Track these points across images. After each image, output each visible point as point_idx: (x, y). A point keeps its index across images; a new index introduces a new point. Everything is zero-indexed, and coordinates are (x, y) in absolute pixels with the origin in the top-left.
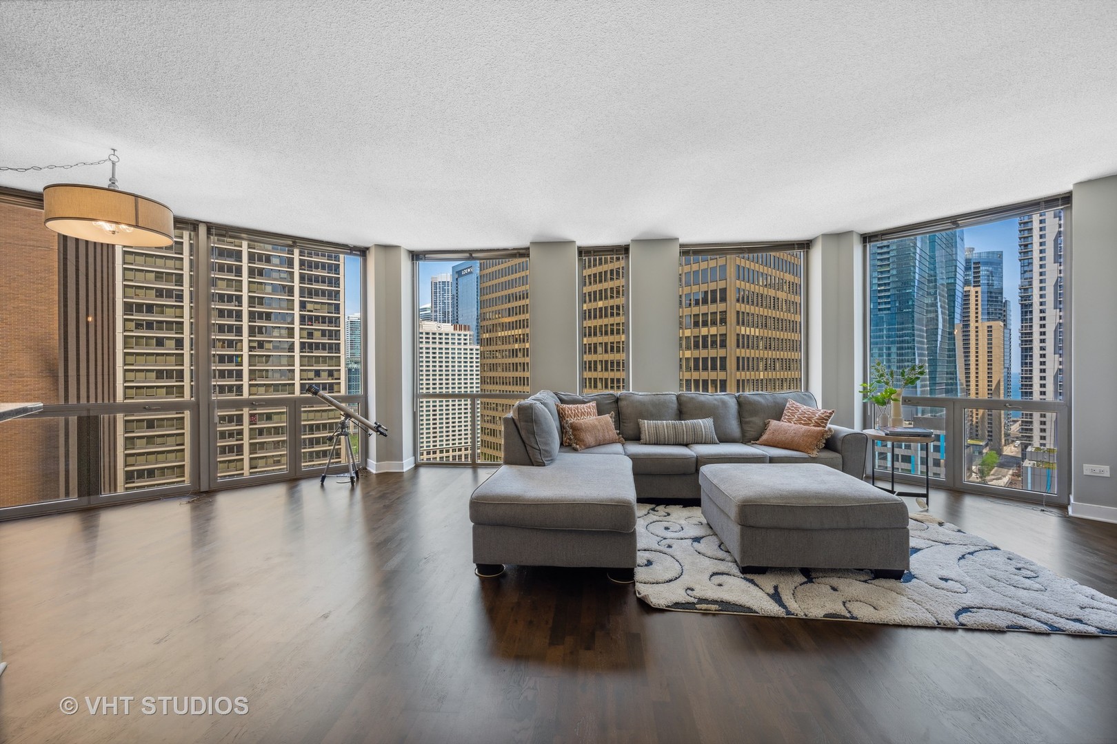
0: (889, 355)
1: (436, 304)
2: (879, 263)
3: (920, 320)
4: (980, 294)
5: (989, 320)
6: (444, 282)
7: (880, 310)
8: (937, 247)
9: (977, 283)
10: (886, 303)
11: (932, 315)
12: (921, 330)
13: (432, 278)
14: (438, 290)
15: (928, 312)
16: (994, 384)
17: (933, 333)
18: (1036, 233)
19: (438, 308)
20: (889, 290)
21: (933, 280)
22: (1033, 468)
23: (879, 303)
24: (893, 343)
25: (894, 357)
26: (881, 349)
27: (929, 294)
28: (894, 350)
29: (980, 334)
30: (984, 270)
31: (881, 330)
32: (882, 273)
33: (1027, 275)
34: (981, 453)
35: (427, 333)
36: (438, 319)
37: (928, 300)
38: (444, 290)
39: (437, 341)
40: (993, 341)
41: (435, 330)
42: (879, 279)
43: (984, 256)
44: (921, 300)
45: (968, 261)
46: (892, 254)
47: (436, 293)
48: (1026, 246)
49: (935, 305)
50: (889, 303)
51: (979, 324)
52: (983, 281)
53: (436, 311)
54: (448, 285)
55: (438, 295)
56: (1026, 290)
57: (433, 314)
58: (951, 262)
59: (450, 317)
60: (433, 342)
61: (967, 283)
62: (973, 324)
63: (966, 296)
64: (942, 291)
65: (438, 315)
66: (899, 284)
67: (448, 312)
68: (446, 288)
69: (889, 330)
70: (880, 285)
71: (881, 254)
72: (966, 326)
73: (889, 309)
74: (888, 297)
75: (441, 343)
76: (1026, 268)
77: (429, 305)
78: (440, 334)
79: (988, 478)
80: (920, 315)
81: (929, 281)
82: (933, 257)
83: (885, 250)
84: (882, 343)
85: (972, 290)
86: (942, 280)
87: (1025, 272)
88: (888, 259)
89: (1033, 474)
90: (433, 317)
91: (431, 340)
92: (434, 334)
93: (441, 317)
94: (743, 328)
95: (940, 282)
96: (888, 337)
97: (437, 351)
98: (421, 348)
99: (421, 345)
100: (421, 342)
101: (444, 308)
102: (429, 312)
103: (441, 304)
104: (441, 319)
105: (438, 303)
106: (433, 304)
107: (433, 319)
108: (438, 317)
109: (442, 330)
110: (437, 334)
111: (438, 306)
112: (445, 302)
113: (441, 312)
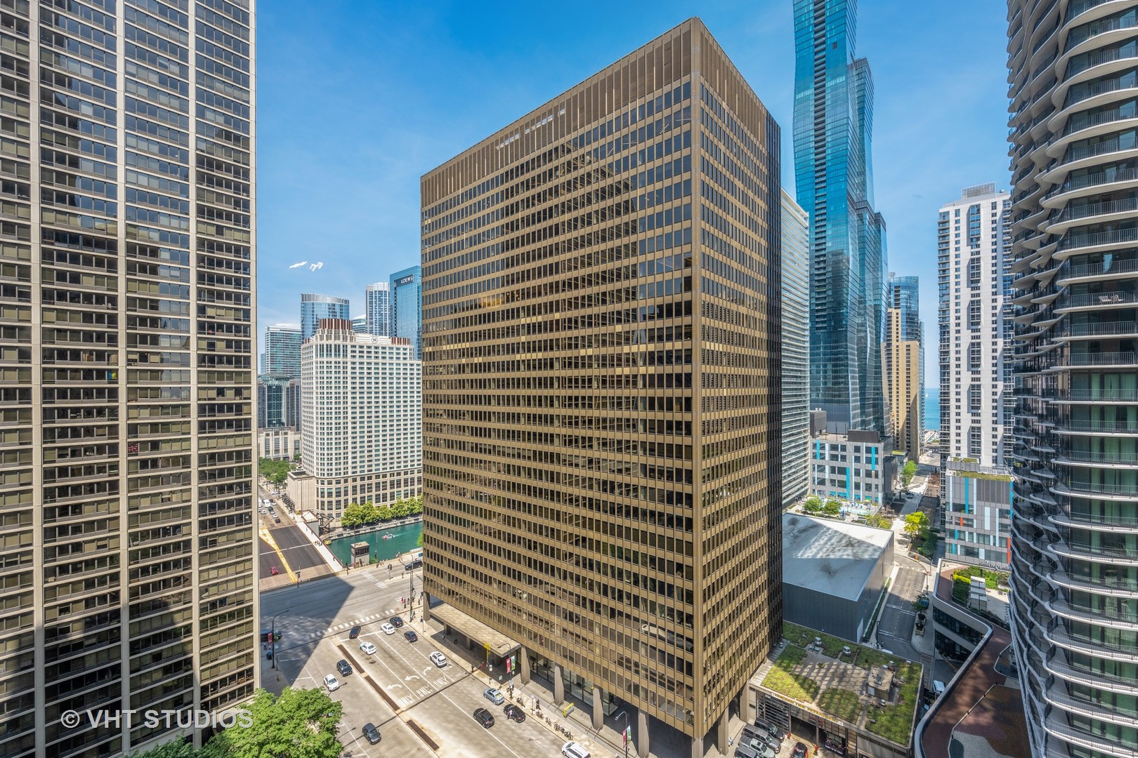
0: (825, 372)
1: (371, 314)
2: (817, 284)
3: (852, 339)
4: (900, 316)
5: (907, 339)
6: (380, 292)
7: (817, 328)
8: (866, 270)
9: (897, 306)
10: (822, 322)
11: (863, 334)
12: (852, 348)
13: (367, 287)
14: (374, 300)
15: (859, 331)
16: (912, 399)
17: (862, 351)
18: (952, 259)
19: (374, 320)
20: (825, 310)
21: (862, 301)
22: (954, 478)
23: (817, 322)
24: (830, 360)
25: (830, 373)
26: (818, 366)
27: (859, 314)
28: (829, 367)
29: (900, 352)
30: (904, 294)
31: (818, 348)
32: (818, 293)
33: (945, 298)
34: (902, 463)
35: (361, 347)
36: (374, 331)
37: (859, 320)
38: (380, 300)
39: (373, 355)
40: (911, 359)
41: (370, 343)
42: (817, 299)
43: (903, 280)
44: (853, 320)
45: (890, 285)
46: (829, 275)
47: (371, 303)
48: (944, 271)
49: (863, 325)
50: (825, 322)
51: (900, 343)
52: (903, 304)
53: (371, 323)
54: (386, 294)
55: (374, 305)
56: (944, 311)
57: (368, 326)
58: (877, 286)
59: (388, 329)
60: (368, 357)
61: (889, 305)
62: (894, 343)
63: (889, 317)
64: (871, 311)
65: (374, 326)
66: (834, 305)
67: (386, 324)
68: (383, 298)
69: (825, 348)
70: (817, 305)
71: (818, 275)
72: (889, 345)
73: (825, 328)
74: (824, 316)
75: (377, 357)
76: (944, 292)
77: (363, 317)
78: (376, 348)
79: (909, 486)
80: (852, 335)
81: (860, 303)
82: (862, 280)
83: (822, 271)
84: (819, 360)
85: (894, 311)
86: (870, 303)
87: (944, 295)
88: (824, 280)
89: (954, 483)
90: (368, 329)
91: (365, 354)
92: (369, 347)
93: (378, 329)
94: (708, 343)
95: (868, 303)
96: (825, 355)
97: (373, 366)
98: (354, 363)
99: (354, 360)
100: (354, 357)
101: (381, 320)
102: (364, 324)
103: (378, 315)
104: (377, 332)
105: (374, 315)
106: (368, 315)
107: (368, 332)
108: (374, 329)
109: (378, 343)
110: (372, 347)
111: (374, 317)
112: (382, 314)
113: (377, 324)
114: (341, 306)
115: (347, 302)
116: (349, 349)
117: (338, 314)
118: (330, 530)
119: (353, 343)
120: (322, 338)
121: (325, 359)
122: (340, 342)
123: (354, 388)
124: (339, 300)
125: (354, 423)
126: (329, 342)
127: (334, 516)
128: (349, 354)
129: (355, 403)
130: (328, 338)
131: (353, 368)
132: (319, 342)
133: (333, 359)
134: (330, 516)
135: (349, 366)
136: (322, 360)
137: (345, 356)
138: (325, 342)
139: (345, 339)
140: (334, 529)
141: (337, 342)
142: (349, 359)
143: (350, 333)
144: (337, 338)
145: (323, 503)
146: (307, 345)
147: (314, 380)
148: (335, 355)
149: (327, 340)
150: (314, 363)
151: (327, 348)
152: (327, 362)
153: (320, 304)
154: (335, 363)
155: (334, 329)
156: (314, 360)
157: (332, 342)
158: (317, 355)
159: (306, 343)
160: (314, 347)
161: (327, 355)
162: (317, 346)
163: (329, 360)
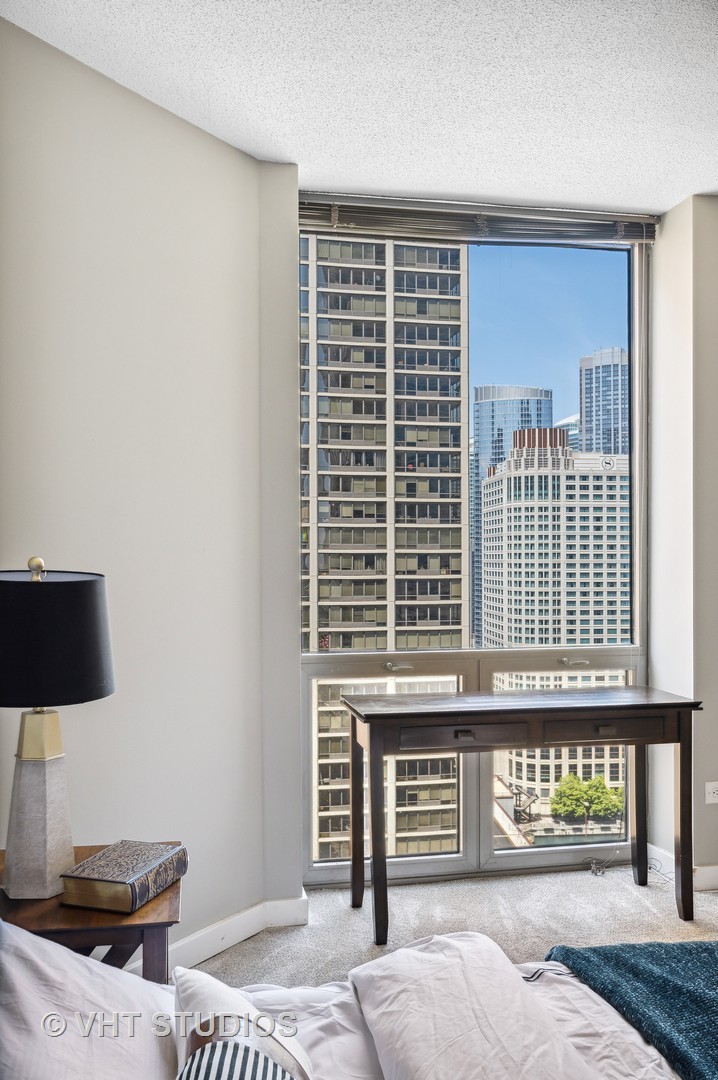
1: (589, 414)
6: (606, 368)
13: (582, 361)
14: (594, 385)
19: (594, 423)
35: (584, 478)
36: (594, 446)
38: (606, 383)
39: (605, 492)
41: (599, 469)
47: (589, 390)
53: (589, 430)
54: (616, 371)
55: (594, 395)
57: (584, 436)
59: (620, 440)
60: (596, 496)
65: (594, 437)
67: (616, 430)
68: (612, 379)
75: (611, 497)
77: (574, 418)
78: (611, 478)
90: (584, 443)
91: (591, 492)
92: (598, 478)
93: (601, 441)
98: (571, 509)
99: (571, 504)
100: (571, 497)
101: (606, 422)
102: (577, 432)
103: (601, 413)
104: (601, 446)
105: (594, 413)
106: (584, 414)
107: (584, 447)
108: (594, 442)
109: (614, 469)
110: (604, 478)
111: (594, 418)
112: (609, 410)
113: (601, 432)
114: (539, 402)
115: (548, 393)
116: (564, 483)
117: (534, 418)
118: (532, 818)
119: (570, 472)
120: (517, 465)
121: (523, 503)
122: (548, 471)
123: (571, 556)
124: (535, 392)
125: (572, 622)
126: (531, 472)
127: (538, 792)
128: (564, 492)
129: (572, 584)
130: (529, 464)
131: (570, 519)
132: (514, 473)
133: (536, 503)
134: (531, 791)
135: (564, 514)
136: (517, 504)
137: (556, 496)
138: (523, 472)
139: (556, 464)
140: (538, 817)
141: (544, 471)
142: (563, 503)
143: (564, 453)
144: (542, 463)
145: (519, 765)
146: (493, 479)
147: (505, 542)
148: (540, 495)
149: (526, 468)
150: (505, 511)
151: (526, 483)
152: (527, 509)
153: (505, 402)
154: (540, 509)
155: (537, 448)
156: (505, 504)
157: (534, 471)
158: (509, 497)
159: (489, 475)
160: (505, 482)
161: (526, 495)
162: (509, 479)
163: (530, 504)
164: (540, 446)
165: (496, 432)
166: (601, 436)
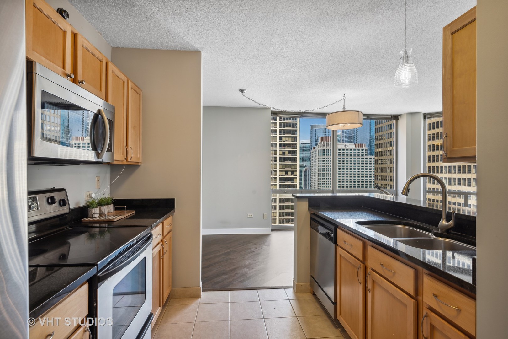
19: (345, 134)
35: (339, 150)
36: (345, 141)
39: (345, 154)
41: (343, 147)
53: (343, 137)
59: (352, 139)
60: (343, 155)
65: (345, 138)
67: (351, 136)
75: (347, 155)
78: (347, 150)
90: (342, 140)
92: (343, 150)
93: (347, 140)
97: (345, 160)
101: (348, 134)
102: (339, 137)
103: (347, 132)
104: (347, 141)
105: (345, 132)
106: (342, 132)
107: (342, 141)
108: (345, 140)
109: (348, 147)
110: (345, 150)
111: (345, 133)
112: (349, 131)
113: (347, 137)
120: (321, 147)
121: (322, 157)
126: (324, 148)
130: (324, 146)
132: (320, 149)
133: (326, 157)
136: (320, 157)
138: (322, 148)
144: (328, 146)
146: (314, 150)
147: (317, 168)
148: (327, 154)
149: (323, 147)
150: (317, 159)
151: (323, 151)
152: (323, 158)
153: (319, 129)
154: (327, 158)
155: (326, 142)
156: (317, 157)
157: (325, 148)
158: (318, 155)
159: (313, 149)
160: (317, 151)
161: (323, 155)
162: (318, 150)
163: (324, 157)
164: (327, 141)
165: (316, 137)
166: (347, 138)
